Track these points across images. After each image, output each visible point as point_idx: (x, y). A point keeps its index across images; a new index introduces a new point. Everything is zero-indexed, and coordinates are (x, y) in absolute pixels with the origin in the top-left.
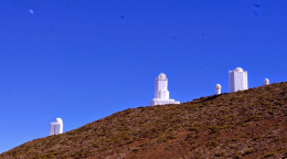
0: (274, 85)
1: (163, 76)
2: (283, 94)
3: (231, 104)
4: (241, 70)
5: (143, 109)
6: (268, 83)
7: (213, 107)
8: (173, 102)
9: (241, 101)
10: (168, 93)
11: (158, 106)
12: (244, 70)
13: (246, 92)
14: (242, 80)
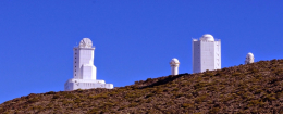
0: (260, 64)
1: (88, 42)
2: (274, 82)
3: (195, 94)
4: (211, 38)
5: (55, 96)
6: (252, 61)
7: (167, 98)
8: (102, 83)
9: (211, 89)
10: (94, 69)
11: (79, 91)
12: (216, 38)
13: (218, 73)
14: (212, 54)
